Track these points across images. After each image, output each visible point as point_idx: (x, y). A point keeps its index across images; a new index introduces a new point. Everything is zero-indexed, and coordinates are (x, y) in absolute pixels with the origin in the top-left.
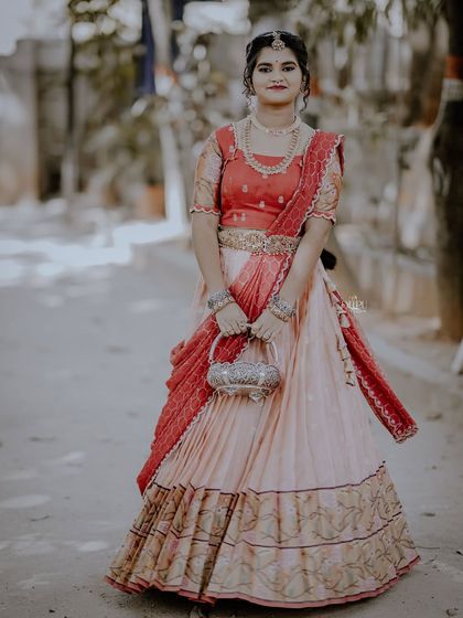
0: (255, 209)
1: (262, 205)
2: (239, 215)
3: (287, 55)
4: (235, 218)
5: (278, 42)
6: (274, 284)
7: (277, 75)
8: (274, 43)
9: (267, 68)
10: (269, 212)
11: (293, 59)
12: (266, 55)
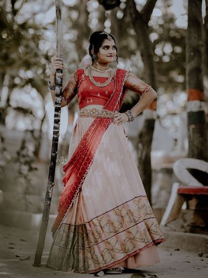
0: (96, 97)
1: (99, 95)
5: (109, 37)
10: (103, 99)
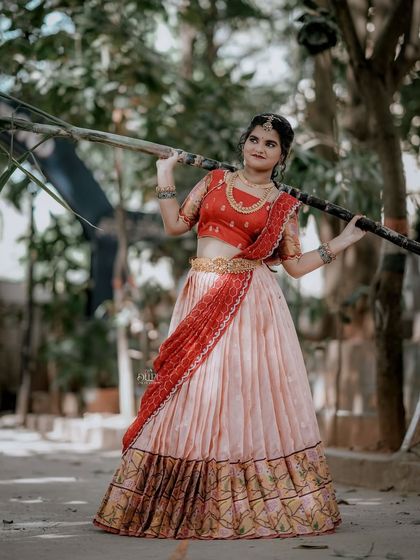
0: (227, 226)
1: (232, 225)
2: (214, 227)
3: (272, 135)
4: (211, 229)
5: (269, 125)
6: (241, 289)
7: (259, 147)
8: (265, 124)
9: (255, 139)
10: (237, 233)
11: (276, 139)
12: (258, 132)
